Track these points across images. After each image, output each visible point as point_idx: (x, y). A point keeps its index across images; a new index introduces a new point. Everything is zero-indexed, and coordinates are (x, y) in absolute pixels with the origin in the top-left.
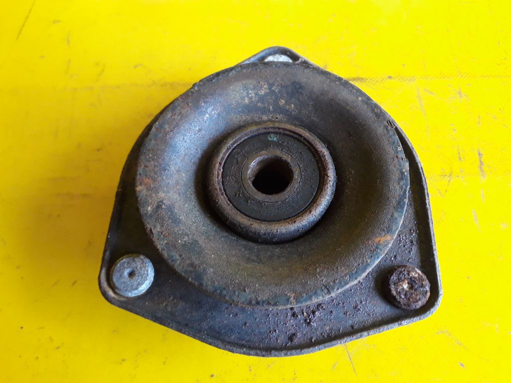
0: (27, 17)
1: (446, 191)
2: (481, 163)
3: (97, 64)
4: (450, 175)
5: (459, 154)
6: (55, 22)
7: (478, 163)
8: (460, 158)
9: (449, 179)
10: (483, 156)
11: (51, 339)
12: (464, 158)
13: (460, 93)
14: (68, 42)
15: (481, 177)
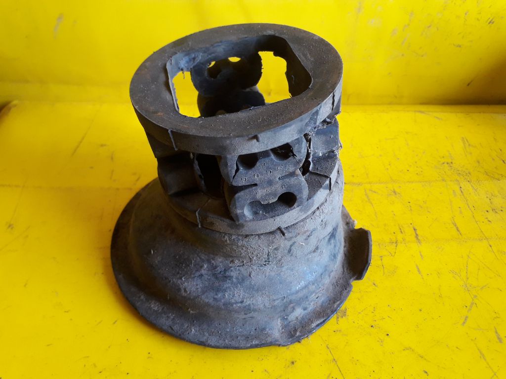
0: (81, 142)
1: (395, 253)
2: (417, 235)
3: (134, 174)
4: (396, 242)
5: (400, 229)
6: (102, 145)
7: (414, 234)
8: (401, 232)
9: (395, 245)
10: (417, 231)
11: (95, 365)
12: (404, 232)
13: (395, 192)
14: (112, 158)
15: (418, 243)
